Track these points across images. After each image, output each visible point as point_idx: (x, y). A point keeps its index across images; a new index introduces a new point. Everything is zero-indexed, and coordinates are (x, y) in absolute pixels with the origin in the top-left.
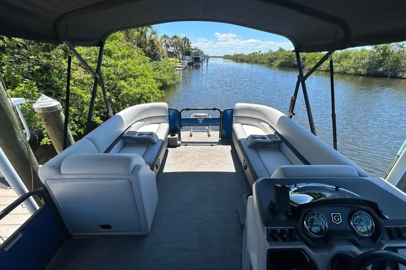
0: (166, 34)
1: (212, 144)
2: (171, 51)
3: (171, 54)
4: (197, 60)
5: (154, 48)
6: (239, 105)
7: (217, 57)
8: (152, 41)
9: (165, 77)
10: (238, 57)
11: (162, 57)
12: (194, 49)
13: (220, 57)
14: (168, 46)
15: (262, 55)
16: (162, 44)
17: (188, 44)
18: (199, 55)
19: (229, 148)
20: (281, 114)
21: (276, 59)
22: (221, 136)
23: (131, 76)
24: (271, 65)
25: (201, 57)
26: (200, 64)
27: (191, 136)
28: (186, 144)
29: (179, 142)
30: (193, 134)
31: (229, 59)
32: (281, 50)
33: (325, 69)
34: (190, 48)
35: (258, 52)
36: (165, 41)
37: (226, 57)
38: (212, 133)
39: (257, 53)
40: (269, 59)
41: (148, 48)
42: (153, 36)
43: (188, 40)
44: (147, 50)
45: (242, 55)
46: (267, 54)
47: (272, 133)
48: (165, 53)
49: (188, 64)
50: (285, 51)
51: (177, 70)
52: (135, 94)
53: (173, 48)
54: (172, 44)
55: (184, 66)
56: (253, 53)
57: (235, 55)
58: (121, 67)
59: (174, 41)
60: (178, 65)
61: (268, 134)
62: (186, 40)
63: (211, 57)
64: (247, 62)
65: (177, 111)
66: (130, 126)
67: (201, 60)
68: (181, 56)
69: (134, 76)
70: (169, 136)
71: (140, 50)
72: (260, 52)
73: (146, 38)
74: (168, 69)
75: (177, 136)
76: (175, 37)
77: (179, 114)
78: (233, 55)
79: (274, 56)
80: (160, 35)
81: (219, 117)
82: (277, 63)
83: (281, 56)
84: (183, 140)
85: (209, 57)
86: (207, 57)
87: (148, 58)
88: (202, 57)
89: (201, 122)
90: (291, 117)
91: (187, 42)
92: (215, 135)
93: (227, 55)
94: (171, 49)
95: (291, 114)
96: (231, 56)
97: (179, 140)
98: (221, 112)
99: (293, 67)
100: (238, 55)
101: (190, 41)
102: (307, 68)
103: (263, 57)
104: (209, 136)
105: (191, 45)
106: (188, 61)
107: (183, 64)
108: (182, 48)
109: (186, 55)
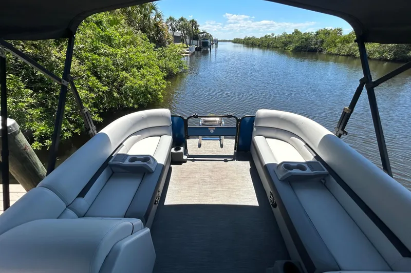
0: (173, 17)
1: (225, 158)
2: (178, 35)
3: (177, 39)
4: (205, 44)
5: (159, 33)
6: (262, 112)
8: (156, 25)
9: (171, 65)
10: (249, 41)
11: (167, 43)
12: (202, 33)
13: (229, 41)
14: (174, 30)
15: (275, 38)
16: (168, 28)
17: (195, 27)
18: (207, 39)
19: (246, 165)
20: (325, 132)
21: (290, 43)
23: (133, 67)
24: (285, 49)
26: (209, 49)
27: (200, 146)
29: (185, 157)
30: (203, 142)
31: (239, 43)
32: (297, 32)
33: (346, 53)
34: (198, 31)
35: (271, 35)
36: (171, 24)
37: (236, 41)
38: (225, 142)
39: (269, 36)
40: (283, 43)
41: (153, 33)
42: (158, 19)
43: (196, 22)
44: (151, 35)
45: (253, 38)
46: (281, 38)
47: (311, 158)
48: (171, 38)
49: (196, 49)
50: (301, 33)
51: (184, 57)
52: (140, 86)
53: (180, 32)
54: (178, 27)
55: (192, 52)
56: (266, 37)
57: (245, 39)
58: (121, 56)
59: (181, 24)
60: (185, 50)
61: (307, 160)
62: (193, 22)
63: (220, 41)
64: (259, 46)
65: (183, 118)
66: (121, 144)
67: (209, 45)
68: (188, 40)
69: (137, 66)
70: (173, 151)
71: (144, 36)
72: (273, 35)
73: (150, 22)
74: (174, 56)
75: (182, 149)
76: (182, 19)
77: (186, 122)
78: (243, 38)
79: (288, 40)
80: (165, 18)
81: (235, 126)
82: (291, 47)
83: (296, 39)
85: (218, 41)
86: (216, 42)
87: (153, 45)
88: (210, 41)
89: (212, 131)
91: (194, 26)
92: (229, 145)
93: (238, 39)
94: (178, 33)
95: (341, 132)
96: (242, 40)
97: (185, 154)
98: (238, 120)
99: (309, 51)
100: (249, 39)
101: (198, 24)
102: (325, 52)
103: (276, 40)
104: (222, 146)
105: (199, 28)
106: (196, 45)
107: (190, 50)
108: (189, 31)
109: (193, 39)
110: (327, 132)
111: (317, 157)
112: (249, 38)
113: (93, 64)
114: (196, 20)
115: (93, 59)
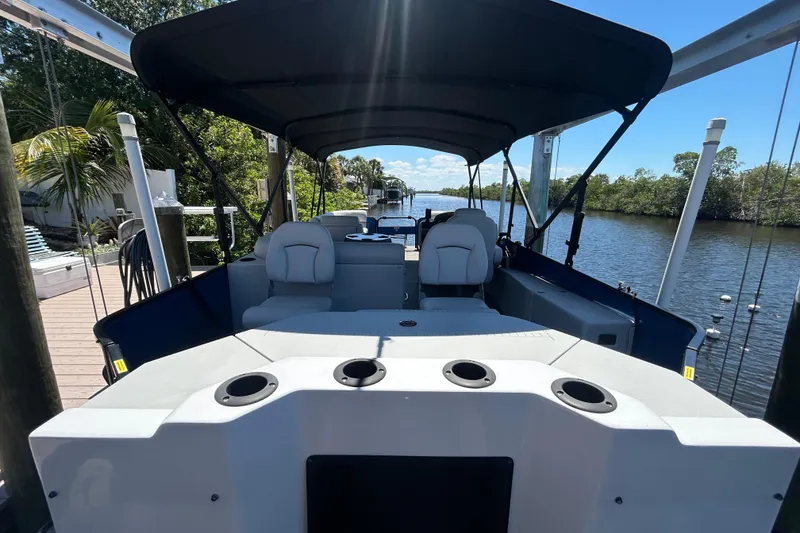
2: (349, 181)
3: (350, 187)
4: (393, 195)
5: (329, 174)
11: (339, 187)
12: (389, 178)
14: (345, 174)
17: (378, 170)
18: (396, 188)
25: (400, 191)
26: (399, 202)
31: (451, 195)
34: (381, 176)
35: (502, 183)
36: (341, 165)
37: (446, 192)
43: (379, 163)
48: (344, 183)
49: (379, 201)
54: (351, 170)
55: (372, 204)
56: (493, 185)
59: (355, 165)
60: (362, 202)
62: (375, 163)
67: (400, 196)
68: (365, 189)
76: (357, 159)
77: (376, 222)
78: (457, 188)
85: (415, 192)
86: (412, 193)
88: (403, 191)
91: (376, 167)
93: (449, 189)
94: (352, 178)
101: (382, 165)
105: (384, 171)
106: (378, 196)
107: (369, 202)
108: (368, 176)
109: (374, 188)
114: (378, 159)
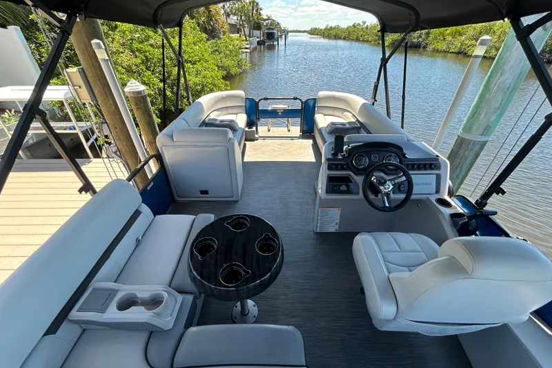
1: (292, 138)
2: (233, 22)
3: (235, 29)
4: (270, 36)
5: (211, 20)
6: (322, 94)
7: (300, 32)
9: (228, 62)
10: (331, 32)
11: (222, 33)
12: (268, 19)
13: (304, 32)
14: (228, 15)
15: (367, 28)
17: (257, 11)
18: (272, 29)
19: (311, 141)
20: (363, 101)
22: (303, 131)
25: (276, 32)
27: (269, 131)
28: (264, 138)
29: (256, 136)
30: (271, 128)
31: (317, 34)
33: (456, 50)
34: (260, 17)
36: (224, 6)
37: (313, 32)
38: (292, 128)
39: (359, 24)
41: (203, 19)
43: (257, 4)
44: (201, 22)
45: (337, 28)
47: (353, 120)
48: (226, 26)
49: (259, 43)
51: (243, 53)
52: (196, 84)
53: (235, 18)
54: (234, 11)
55: (253, 46)
56: (354, 25)
57: (326, 29)
59: (237, 6)
60: (245, 44)
61: (349, 121)
62: (254, 4)
63: (291, 32)
64: (344, 39)
65: (254, 101)
66: (210, 114)
67: (276, 36)
68: (247, 30)
69: (191, 62)
70: (247, 129)
71: (193, 23)
74: (231, 52)
75: (254, 128)
77: (257, 104)
78: (323, 28)
81: (300, 108)
84: (260, 134)
85: (288, 32)
86: (286, 32)
87: (204, 35)
88: (278, 31)
89: (280, 114)
90: (373, 104)
91: (255, 9)
92: (296, 130)
93: (316, 29)
94: (233, 19)
95: (373, 101)
96: (321, 30)
97: (257, 134)
98: (302, 102)
101: (260, 6)
102: (431, 48)
103: (368, 31)
104: (289, 131)
105: (261, 12)
106: (258, 38)
107: (250, 44)
108: (249, 17)
109: (254, 29)
110: (366, 101)
111: (358, 120)
112: (331, 27)
113: (146, 57)
115: (146, 52)
